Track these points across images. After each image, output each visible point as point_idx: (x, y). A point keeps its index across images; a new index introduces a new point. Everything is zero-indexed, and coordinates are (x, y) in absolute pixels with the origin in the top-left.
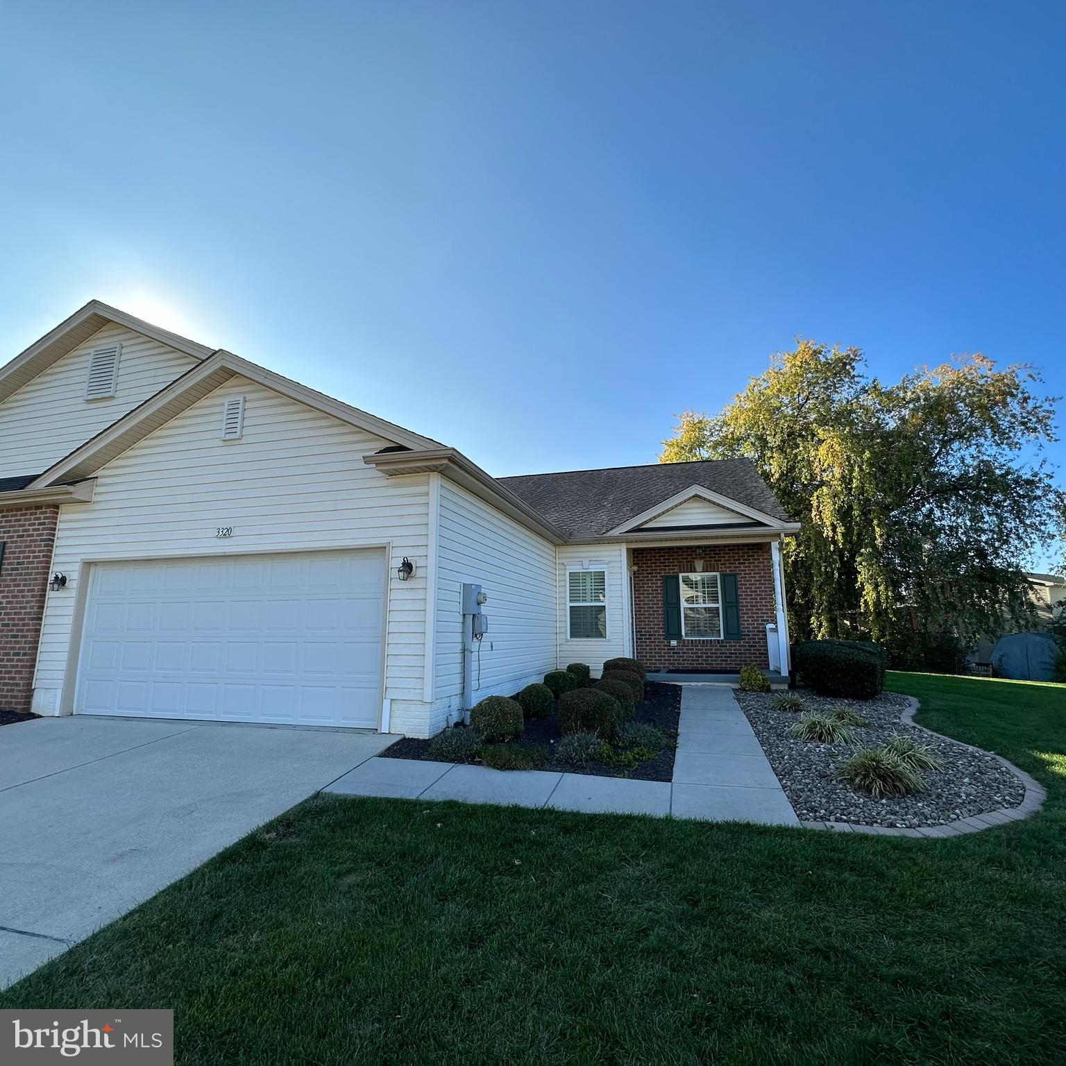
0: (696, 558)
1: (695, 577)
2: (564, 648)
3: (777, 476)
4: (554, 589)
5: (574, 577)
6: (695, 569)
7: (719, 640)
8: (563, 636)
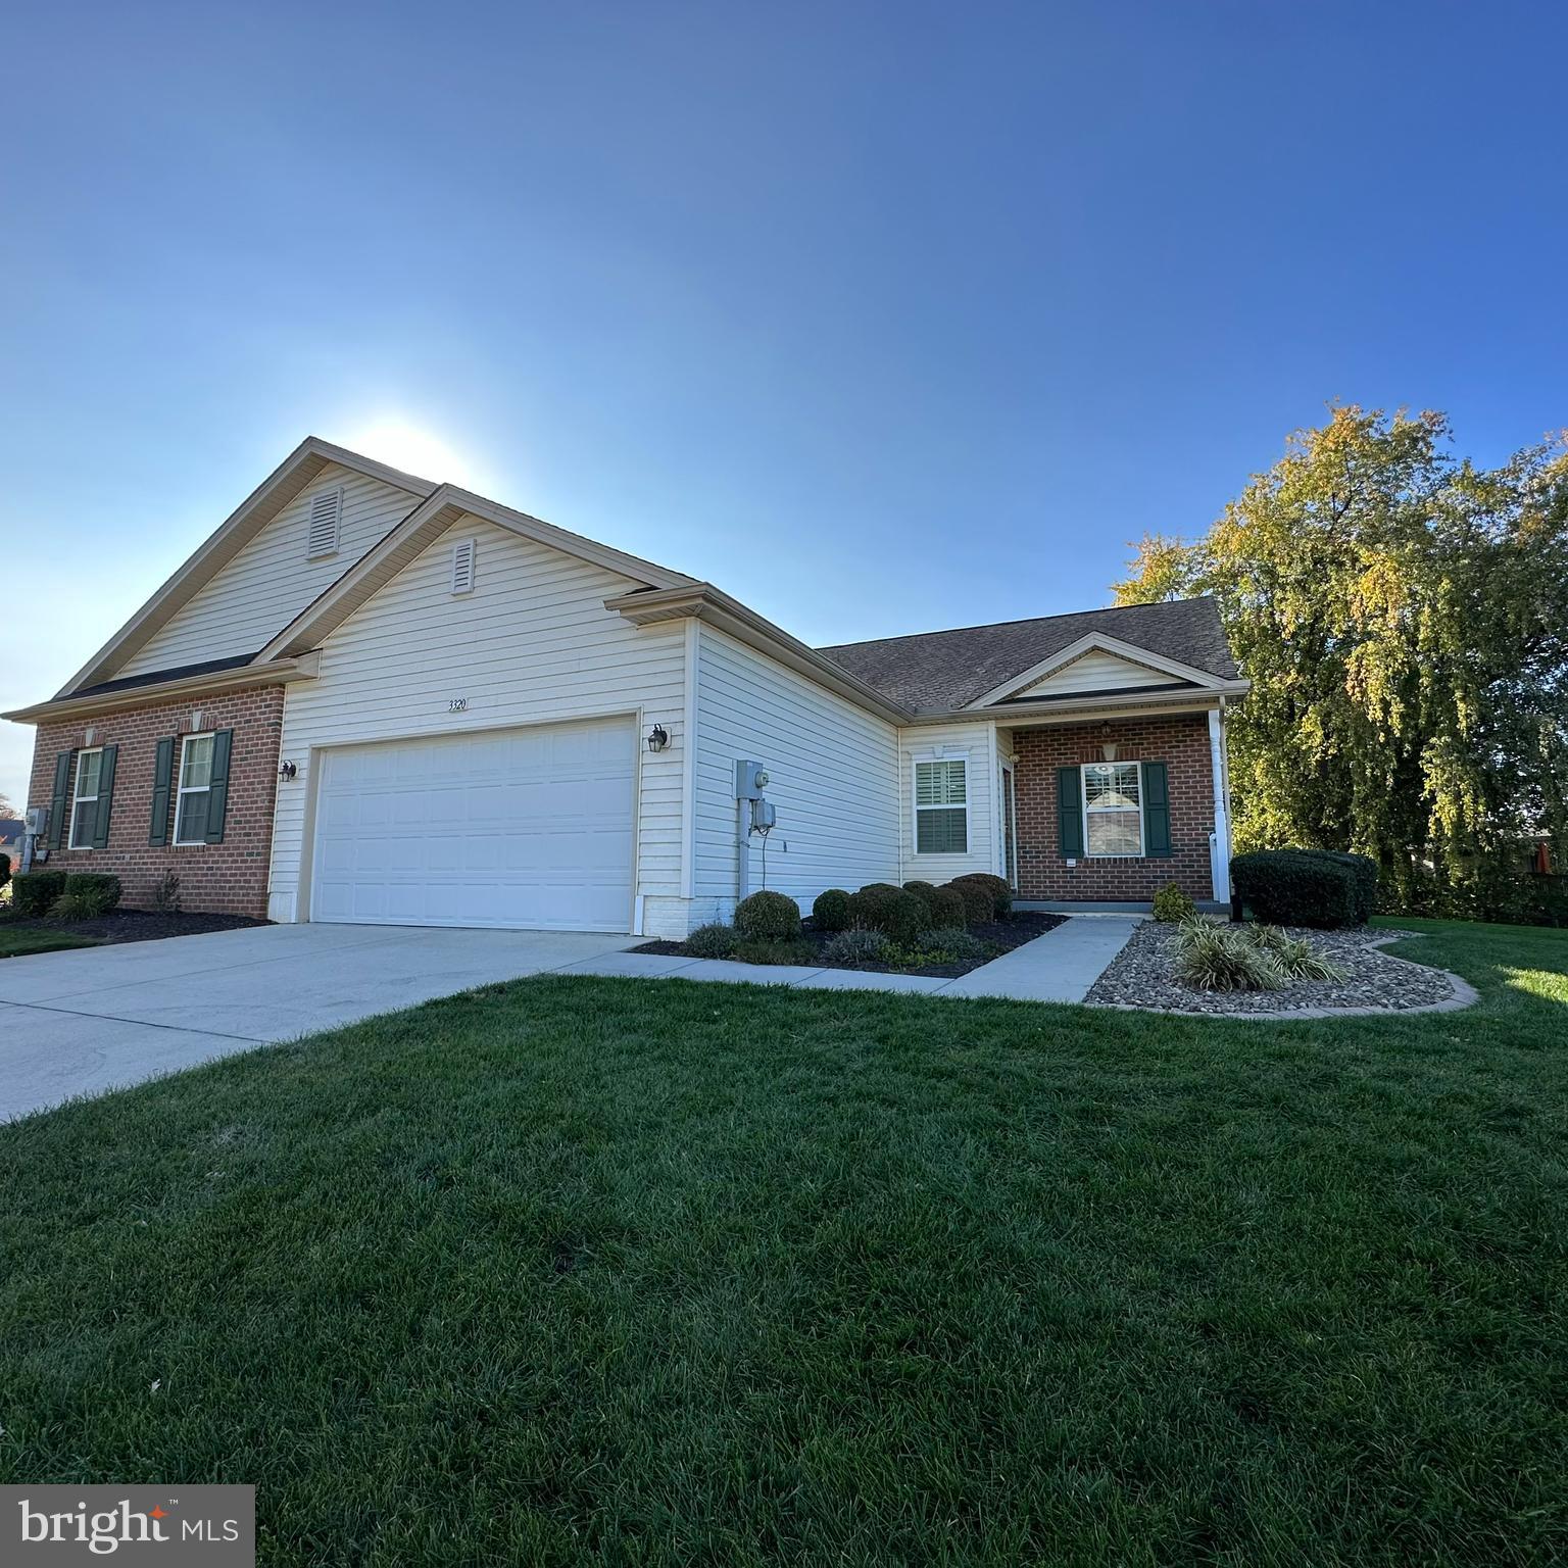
0: (1106, 742)
1: (1107, 769)
2: (909, 867)
3: (1292, 628)
4: (895, 787)
5: (922, 769)
6: (1104, 757)
7: (1137, 858)
8: (907, 851)
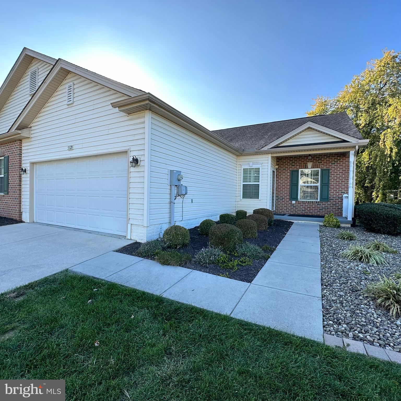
0: (309, 161)
1: (307, 171)
2: (239, 203)
3: (363, 125)
4: (236, 176)
5: (245, 171)
6: (307, 167)
7: (317, 202)
8: (239, 198)
